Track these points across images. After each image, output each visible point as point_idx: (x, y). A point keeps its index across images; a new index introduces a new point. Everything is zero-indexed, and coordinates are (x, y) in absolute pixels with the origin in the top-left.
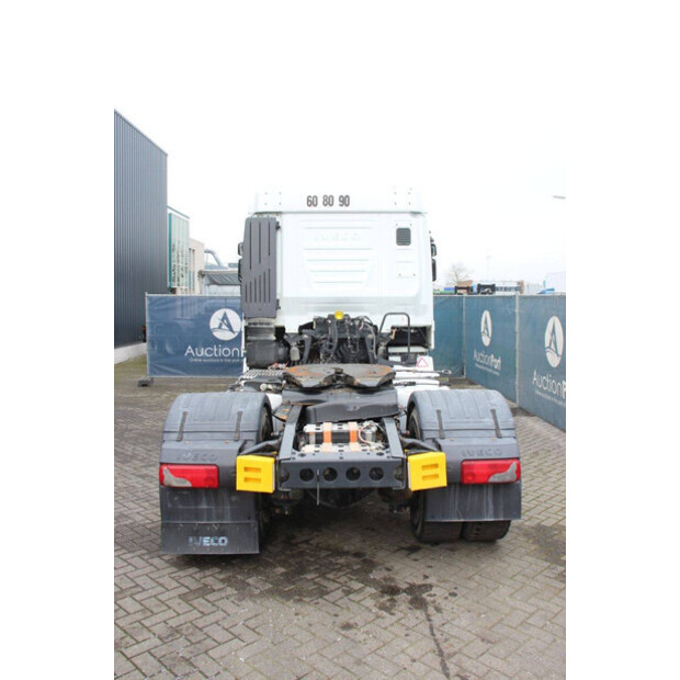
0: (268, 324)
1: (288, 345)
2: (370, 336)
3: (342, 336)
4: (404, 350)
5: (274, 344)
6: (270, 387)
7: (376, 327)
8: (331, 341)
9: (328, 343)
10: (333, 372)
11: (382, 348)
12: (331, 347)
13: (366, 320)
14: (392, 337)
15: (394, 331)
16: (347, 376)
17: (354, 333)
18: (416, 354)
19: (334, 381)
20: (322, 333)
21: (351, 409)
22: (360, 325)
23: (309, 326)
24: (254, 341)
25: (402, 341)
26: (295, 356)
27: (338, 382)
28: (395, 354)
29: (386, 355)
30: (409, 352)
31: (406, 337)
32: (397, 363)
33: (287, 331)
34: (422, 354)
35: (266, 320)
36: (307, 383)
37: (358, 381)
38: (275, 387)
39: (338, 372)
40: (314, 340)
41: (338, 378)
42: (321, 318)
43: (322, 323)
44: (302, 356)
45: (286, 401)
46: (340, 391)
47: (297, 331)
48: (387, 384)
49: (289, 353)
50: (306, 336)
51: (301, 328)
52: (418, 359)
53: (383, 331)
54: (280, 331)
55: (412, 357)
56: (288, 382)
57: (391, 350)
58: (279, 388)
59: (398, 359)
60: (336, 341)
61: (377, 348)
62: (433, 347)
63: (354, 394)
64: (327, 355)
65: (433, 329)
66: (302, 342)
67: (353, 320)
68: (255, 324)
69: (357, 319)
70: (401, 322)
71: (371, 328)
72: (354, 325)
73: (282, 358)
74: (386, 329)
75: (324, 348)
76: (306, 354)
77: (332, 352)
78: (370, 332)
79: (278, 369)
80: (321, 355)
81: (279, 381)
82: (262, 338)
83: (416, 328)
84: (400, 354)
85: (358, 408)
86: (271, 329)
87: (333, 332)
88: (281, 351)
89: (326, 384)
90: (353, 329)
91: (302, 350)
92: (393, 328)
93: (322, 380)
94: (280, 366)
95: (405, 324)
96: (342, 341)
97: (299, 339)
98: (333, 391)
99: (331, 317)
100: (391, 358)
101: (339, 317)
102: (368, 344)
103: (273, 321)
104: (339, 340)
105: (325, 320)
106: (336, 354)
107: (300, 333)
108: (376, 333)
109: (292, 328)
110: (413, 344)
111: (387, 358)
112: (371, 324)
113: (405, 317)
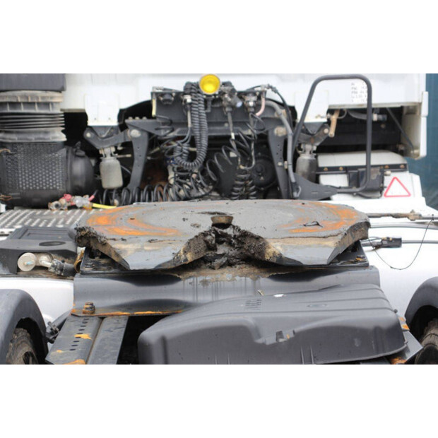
0: (47, 104)
1: (94, 154)
2: (279, 131)
3: (218, 131)
4: (357, 159)
5: (63, 152)
6: (45, 261)
7: (293, 109)
8: (193, 143)
9: (186, 147)
10: (206, 224)
11: (305, 158)
12: (192, 157)
13: (270, 94)
14: (331, 132)
15: (334, 118)
16: (245, 235)
17: (244, 124)
18: (383, 169)
19: (211, 248)
20: (172, 124)
21: (269, 339)
22: (257, 107)
23: (141, 110)
24: (13, 145)
25: (352, 140)
26: (112, 178)
27: (222, 249)
28: (333, 170)
29: (315, 174)
30: (368, 166)
31: (364, 132)
32: (338, 190)
33: (90, 123)
34: (395, 168)
35: (40, 95)
36: (139, 257)
37: (277, 248)
38: (57, 261)
39: (222, 224)
40: (154, 141)
41: (221, 238)
42: (170, 92)
43: (171, 103)
44: (126, 178)
45: (83, 304)
46: (227, 275)
47: (114, 122)
48: (350, 254)
49: (97, 171)
50: (134, 133)
51: (124, 114)
52: (387, 180)
53: (308, 119)
54: (75, 122)
55: (374, 176)
56: (90, 253)
57: (326, 161)
58: (68, 265)
59: (341, 181)
60: (205, 142)
61: (296, 156)
62: (423, 151)
63: (265, 281)
64: (184, 175)
65: (425, 111)
66: (128, 146)
67: (242, 95)
68: (14, 104)
69: (251, 92)
70: (352, 97)
71: (282, 113)
72: (245, 107)
73: (80, 183)
74: (316, 115)
75: (179, 159)
76: (137, 172)
77: (195, 167)
78: (279, 122)
79: (73, 207)
80: (171, 175)
81: (69, 246)
82: (33, 138)
83: (382, 111)
84: (346, 170)
85: (288, 335)
86: (53, 116)
87: (198, 124)
88: (80, 167)
89: (190, 257)
90: (243, 115)
91: (127, 164)
92: (331, 111)
93: (180, 247)
94: (78, 200)
95: (359, 100)
96: (218, 143)
97: (120, 138)
98: (209, 275)
99: (193, 89)
100: (326, 180)
101: (210, 89)
102: (276, 149)
103: (56, 97)
104: (210, 139)
105: (179, 96)
106: (203, 172)
107: (123, 127)
108: (293, 124)
109: (102, 115)
110: (378, 147)
111: (317, 181)
112: (283, 105)
113: (361, 85)
